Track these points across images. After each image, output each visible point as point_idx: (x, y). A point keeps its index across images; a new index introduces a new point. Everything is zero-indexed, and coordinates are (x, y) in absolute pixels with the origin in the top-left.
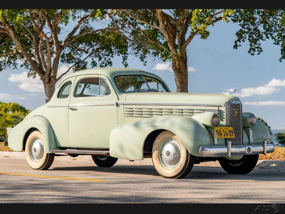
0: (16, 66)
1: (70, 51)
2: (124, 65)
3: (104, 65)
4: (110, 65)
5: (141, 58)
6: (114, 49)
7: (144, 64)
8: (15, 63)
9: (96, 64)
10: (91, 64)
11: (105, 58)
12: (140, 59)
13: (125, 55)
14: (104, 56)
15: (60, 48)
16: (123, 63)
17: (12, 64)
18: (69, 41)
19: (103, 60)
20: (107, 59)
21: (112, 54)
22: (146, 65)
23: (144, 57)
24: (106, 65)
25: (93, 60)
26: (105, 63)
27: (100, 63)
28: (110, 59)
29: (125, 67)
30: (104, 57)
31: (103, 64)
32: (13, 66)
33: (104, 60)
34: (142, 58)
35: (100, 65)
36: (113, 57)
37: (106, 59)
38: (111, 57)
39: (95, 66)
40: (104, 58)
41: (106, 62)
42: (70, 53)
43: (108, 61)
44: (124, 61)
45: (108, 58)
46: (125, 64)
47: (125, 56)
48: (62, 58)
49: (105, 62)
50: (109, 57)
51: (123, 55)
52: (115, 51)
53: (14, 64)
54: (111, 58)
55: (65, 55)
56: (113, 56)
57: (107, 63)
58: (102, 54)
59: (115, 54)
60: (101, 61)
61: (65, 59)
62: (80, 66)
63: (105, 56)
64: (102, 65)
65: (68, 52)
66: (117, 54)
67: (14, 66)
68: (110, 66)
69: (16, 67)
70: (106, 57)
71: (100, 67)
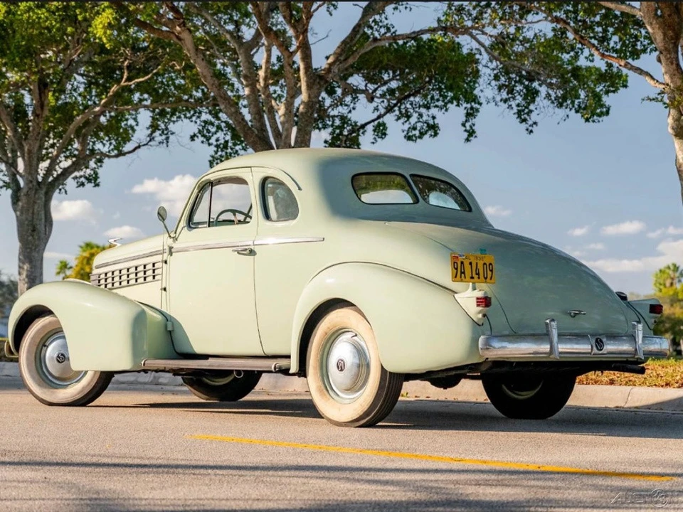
2: (466, 131)
3: (417, 133)
4: (433, 134)
5: (519, 113)
7: (527, 130)
8: (167, 129)
11: (421, 115)
12: (516, 116)
13: (473, 104)
14: (417, 110)
16: (464, 125)
17: (160, 132)
19: (413, 120)
20: (425, 118)
22: (531, 131)
23: (526, 110)
24: (422, 135)
26: (418, 128)
27: (406, 129)
28: (434, 118)
29: (466, 138)
30: (416, 112)
31: (414, 132)
33: (416, 120)
34: (523, 114)
35: (405, 133)
37: (422, 117)
40: (417, 114)
41: (422, 124)
43: (426, 122)
44: (466, 121)
45: (428, 115)
46: (468, 128)
47: (472, 108)
49: (419, 125)
50: (432, 111)
51: (469, 106)
53: (163, 132)
54: (438, 113)
57: (424, 127)
58: (411, 104)
60: (410, 123)
63: (419, 108)
64: (410, 134)
68: (431, 135)
70: (423, 110)
71: (405, 140)
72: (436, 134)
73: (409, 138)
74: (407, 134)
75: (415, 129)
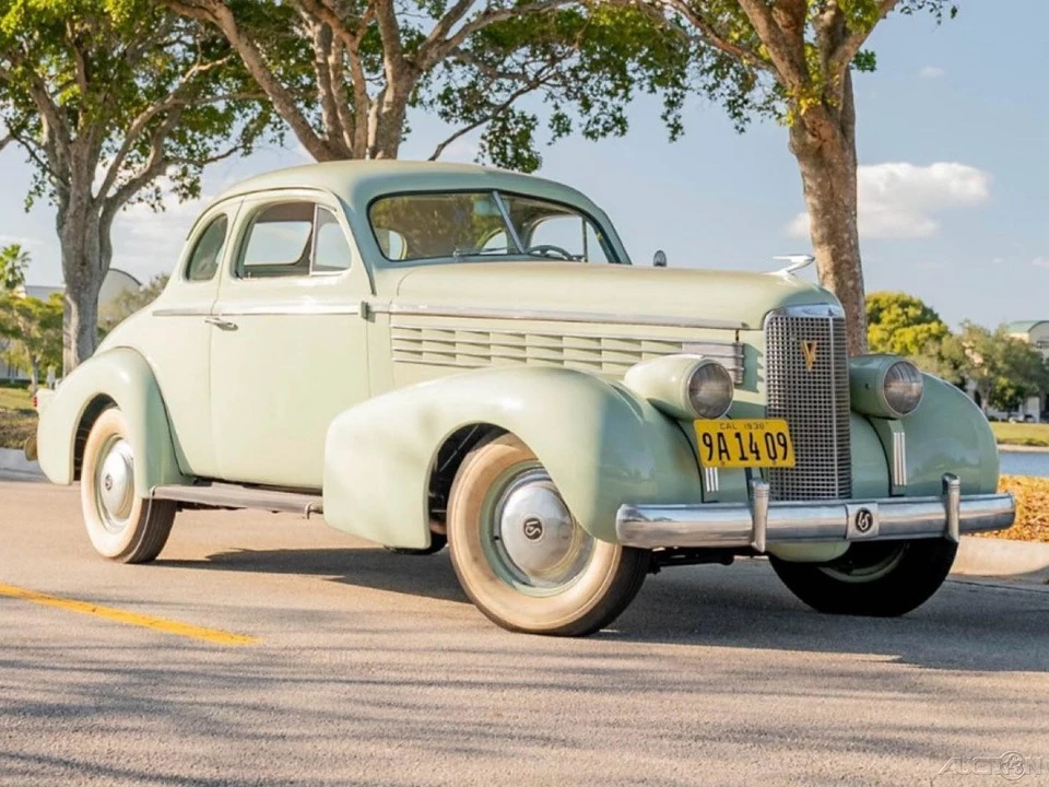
0: (282, 135)
1: (470, 78)
2: (669, 125)
3: (600, 128)
4: (620, 131)
5: (731, 105)
6: (634, 71)
7: (737, 128)
9: (568, 125)
10: (552, 127)
11: (604, 105)
12: (727, 108)
13: (676, 89)
14: (599, 97)
15: (408, 70)
16: (665, 118)
18: (441, 45)
19: (594, 111)
20: (610, 109)
21: (627, 90)
22: (743, 130)
23: (740, 101)
24: (607, 130)
25: (557, 112)
26: (602, 122)
27: (586, 122)
28: (620, 109)
29: (670, 135)
30: (598, 101)
31: (595, 126)
32: (271, 133)
33: (598, 111)
34: (735, 106)
35: (584, 127)
36: (629, 100)
37: (605, 107)
38: (623, 97)
39: (564, 134)
40: (599, 104)
41: (606, 117)
42: (473, 85)
44: (668, 112)
45: (613, 106)
46: (672, 122)
47: (675, 95)
48: (443, 103)
49: (603, 118)
50: (616, 101)
51: (670, 91)
52: (636, 76)
54: (622, 103)
55: (457, 94)
56: (630, 95)
57: (609, 121)
58: (591, 89)
59: (641, 88)
60: (590, 115)
61: (455, 106)
62: (509, 130)
63: (602, 95)
64: (591, 129)
65: (464, 84)
66: (647, 88)
67: (276, 133)
68: (617, 133)
69: (282, 140)
70: (606, 98)
71: (584, 137)
72: (624, 131)
73: (590, 134)
74: (587, 129)
75: (597, 121)
